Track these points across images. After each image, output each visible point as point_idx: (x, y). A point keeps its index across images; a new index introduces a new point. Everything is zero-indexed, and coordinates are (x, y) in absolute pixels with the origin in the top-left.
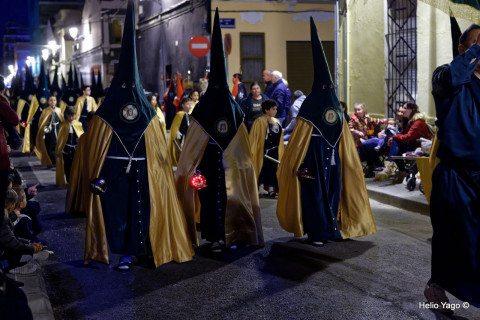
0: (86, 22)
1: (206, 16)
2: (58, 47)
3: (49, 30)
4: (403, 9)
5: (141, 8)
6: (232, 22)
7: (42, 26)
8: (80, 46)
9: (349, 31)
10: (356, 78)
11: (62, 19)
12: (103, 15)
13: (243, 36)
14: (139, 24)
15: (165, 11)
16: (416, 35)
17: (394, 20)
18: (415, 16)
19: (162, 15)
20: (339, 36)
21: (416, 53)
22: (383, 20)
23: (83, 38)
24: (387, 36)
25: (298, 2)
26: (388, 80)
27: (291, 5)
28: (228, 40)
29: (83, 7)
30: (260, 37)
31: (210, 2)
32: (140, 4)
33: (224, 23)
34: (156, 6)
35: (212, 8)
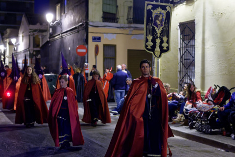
0: (20, 36)
1: (85, 35)
2: (5, 48)
4: (188, 35)
5: (51, 29)
6: (99, 39)
8: (17, 48)
10: (163, 70)
11: (8, 34)
12: (30, 32)
13: (105, 46)
14: (50, 38)
15: (64, 31)
16: (194, 49)
17: (183, 41)
18: (194, 39)
19: (62, 33)
21: (194, 58)
22: (178, 40)
23: (19, 44)
24: (180, 49)
25: (134, 29)
26: (180, 72)
27: (131, 31)
28: (97, 48)
29: (19, 28)
30: (114, 47)
31: (88, 28)
32: (51, 27)
33: (95, 39)
34: (59, 29)
35: (89, 31)
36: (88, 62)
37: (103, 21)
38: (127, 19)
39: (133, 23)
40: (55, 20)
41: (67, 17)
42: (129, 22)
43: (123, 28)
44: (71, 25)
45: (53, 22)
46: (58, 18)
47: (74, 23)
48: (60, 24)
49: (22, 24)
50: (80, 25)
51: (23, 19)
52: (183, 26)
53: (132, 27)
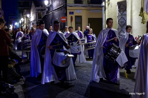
0: (32, 13)
1: (65, 11)
2: (24, 20)
3: (21, 15)
4: (123, 9)
5: (47, 9)
6: (73, 13)
7: (19, 14)
8: (30, 19)
9: (107, 15)
11: (25, 12)
12: (36, 11)
13: (76, 17)
14: (46, 13)
16: (126, 16)
17: (120, 12)
18: (126, 11)
19: (53, 11)
20: (104, 16)
21: (126, 21)
22: (117, 12)
23: (31, 17)
24: (118, 17)
26: (118, 29)
27: (89, 8)
28: (72, 18)
29: (31, 9)
30: (81, 17)
31: (67, 7)
32: (47, 8)
33: (70, 13)
34: (51, 8)
35: (67, 9)
36: (67, 26)
37: (75, 3)
38: (88, 2)
39: (91, 4)
40: (49, 4)
41: (55, 2)
42: (89, 3)
43: (85, 6)
44: (57, 6)
45: (48, 5)
46: (50, 3)
47: (59, 5)
48: (52, 6)
49: (32, 7)
50: (62, 6)
51: (33, 4)
52: (119, 4)
53: (90, 6)
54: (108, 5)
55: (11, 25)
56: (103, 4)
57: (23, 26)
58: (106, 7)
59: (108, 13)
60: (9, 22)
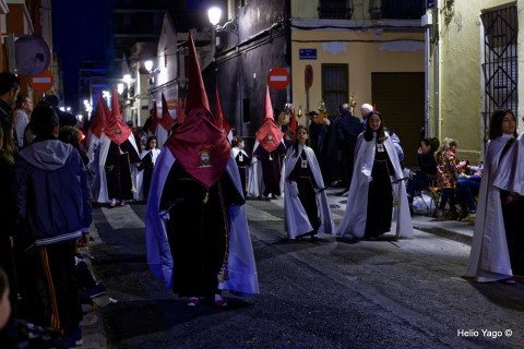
0: (162, 54)
1: (285, 47)
2: (133, 81)
3: (125, 64)
4: (502, 36)
5: (218, 39)
6: (312, 54)
7: (117, 60)
8: (156, 80)
9: (440, 60)
10: (449, 112)
11: (138, 52)
12: (179, 47)
13: (325, 67)
14: (216, 57)
15: (243, 41)
16: (516, 64)
17: (491, 48)
18: (516, 43)
19: (239, 46)
20: (430, 65)
21: (516, 84)
22: (479, 48)
23: (159, 72)
24: (484, 66)
25: (385, 31)
26: (485, 114)
27: (377, 34)
28: (309, 72)
29: (158, 39)
30: (344, 68)
31: (290, 31)
32: (218, 34)
33: (305, 54)
34: (233, 37)
35: (293, 38)
36: (291, 102)
37: (321, 17)
38: (370, 10)
39: (383, 17)
40: (225, 19)
41: (248, 12)
42: (374, 17)
43: (360, 28)
44: (256, 27)
45: (221, 23)
46: (230, 16)
47: (263, 24)
48: (234, 27)
49: (163, 31)
50: (275, 28)
51: (166, 22)
52: (490, 17)
53: (381, 26)
54: (447, 21)
55: (86, 102)
56: (429, 18)
57: (131, 105)
58: (440, 30)
59: (447, 53)
60: (80, 88)
